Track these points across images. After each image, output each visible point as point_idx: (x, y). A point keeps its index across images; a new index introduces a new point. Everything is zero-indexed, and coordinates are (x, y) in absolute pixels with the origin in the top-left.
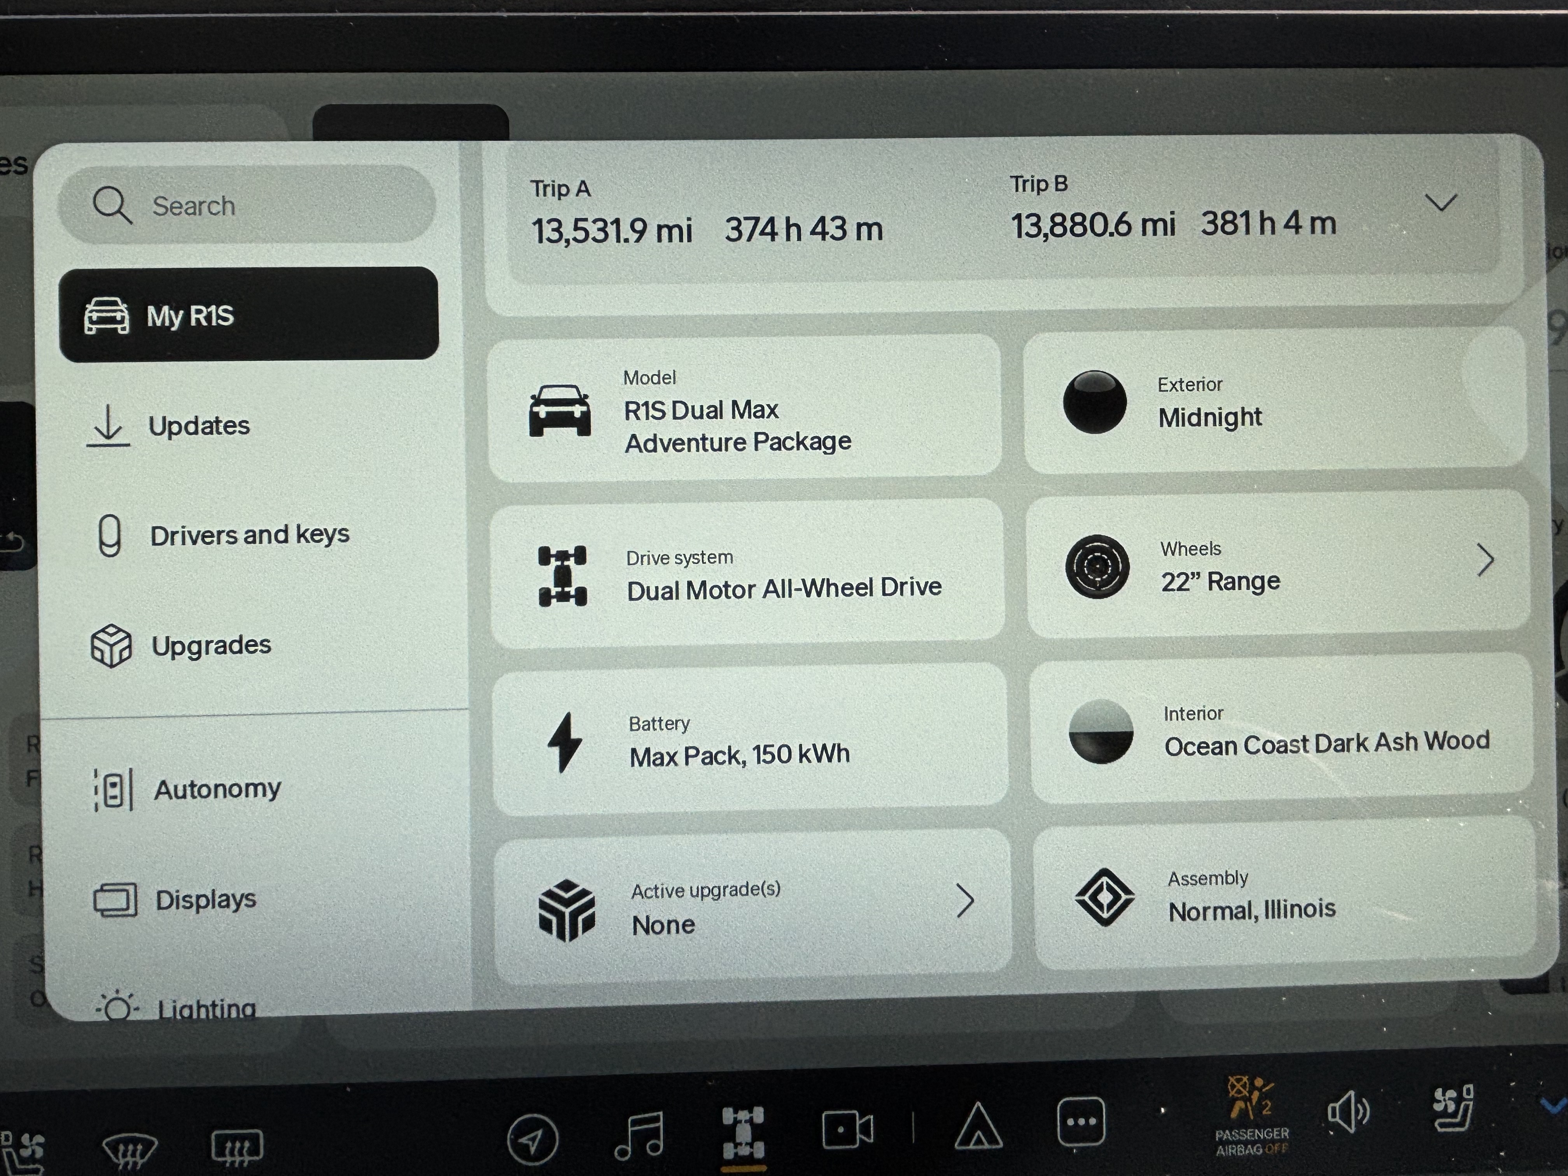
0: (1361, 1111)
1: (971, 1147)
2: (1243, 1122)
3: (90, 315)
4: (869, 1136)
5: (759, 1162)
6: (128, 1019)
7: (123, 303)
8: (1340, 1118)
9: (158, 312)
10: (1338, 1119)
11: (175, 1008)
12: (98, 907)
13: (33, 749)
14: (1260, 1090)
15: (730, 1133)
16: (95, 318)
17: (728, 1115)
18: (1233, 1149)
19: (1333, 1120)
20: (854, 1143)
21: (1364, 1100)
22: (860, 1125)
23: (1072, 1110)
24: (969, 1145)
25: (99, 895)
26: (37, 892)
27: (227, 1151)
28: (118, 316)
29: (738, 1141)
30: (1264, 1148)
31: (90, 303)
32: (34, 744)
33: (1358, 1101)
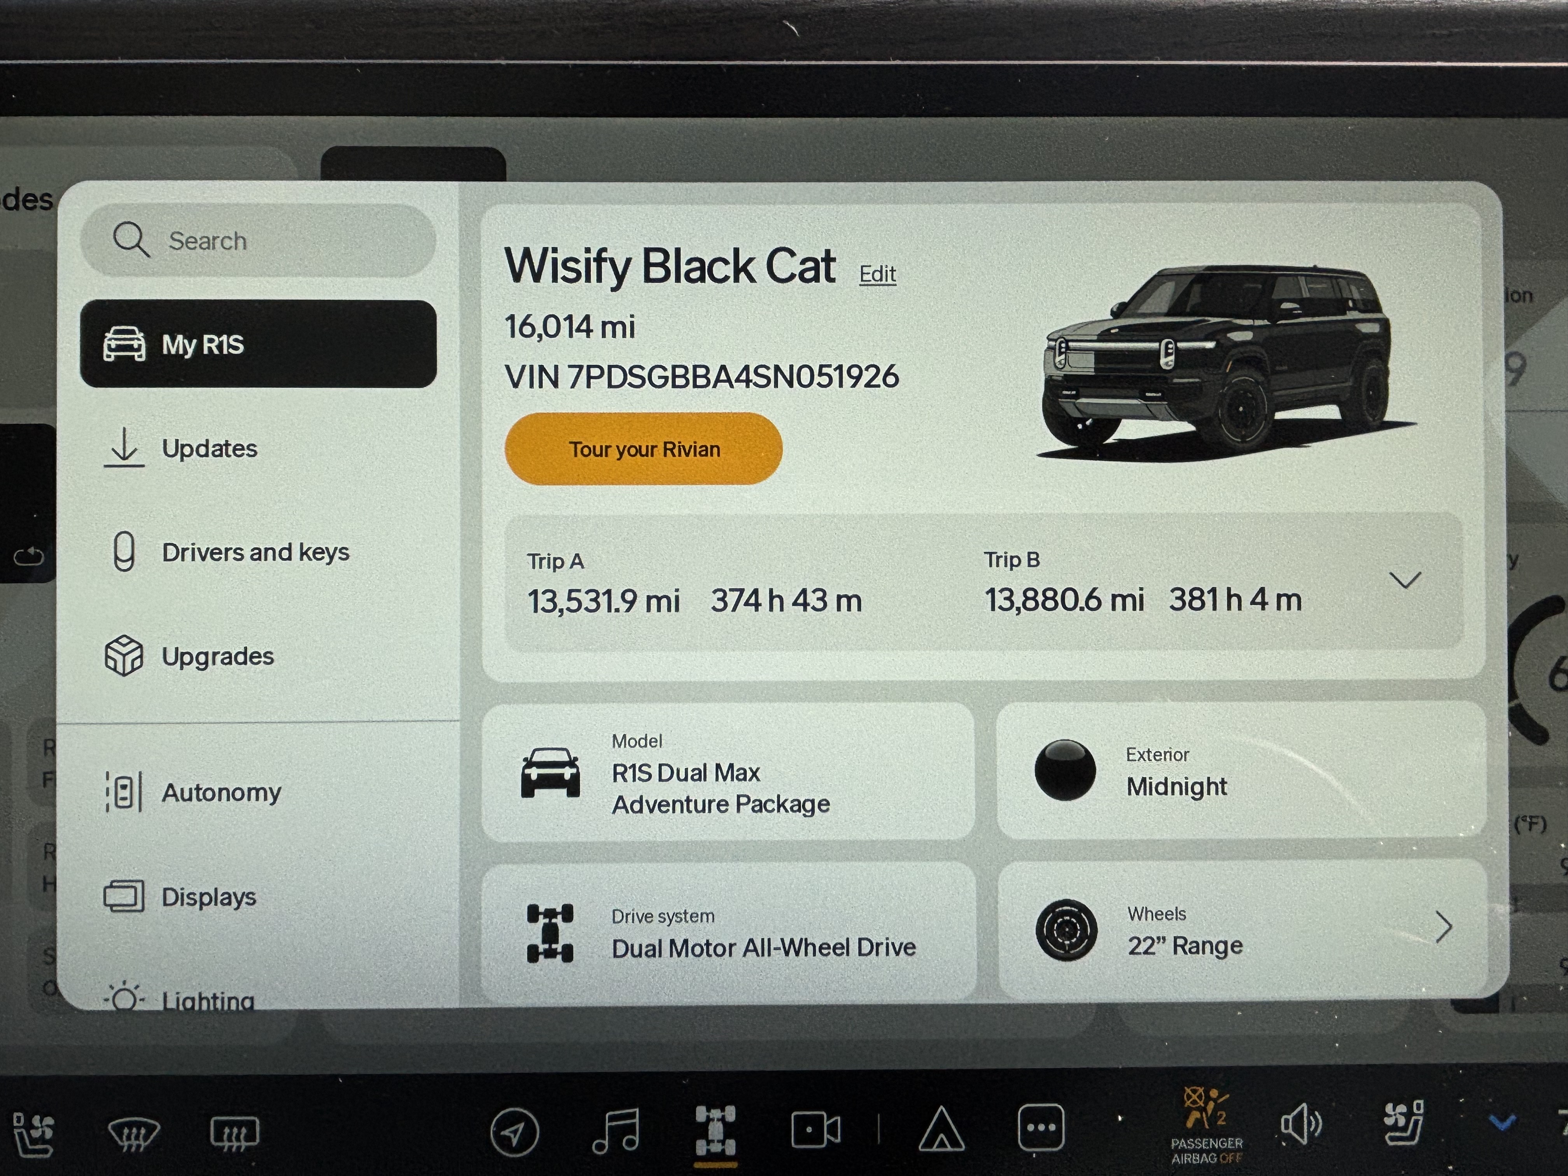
0: (1314, 1123)
1: (934, 1149)
2: (1198, 1131)
3: (109, 342)
4: (836, 1136)
5: (730, 1159)
6: (135, 1008)
7: (140, 331)
8: (1293, 1130)
9: (173, 340)
10: (1290, 1131)
11: (178, 999)
12: (107, 903)
13: (49, 752)
14: (1215, 1100)
15: (702, 1130)
16: (113, 346)
17: (701, 1113)
18: (1188, 1157)
19: (1286, 1132)
20: (822, 1143)
21: (1317, 1113)
22: (828, 1126)
23: (1031, 1116)
24: (931, 1147)
25: (107, 890)
26: (49, 887)
27: (225, 1136)
28: (135, 344)
29: (710, 1138)
30: (1218, 1156)
31: (109, 332)
32: (50, 747)
33: (1311, 1113)
